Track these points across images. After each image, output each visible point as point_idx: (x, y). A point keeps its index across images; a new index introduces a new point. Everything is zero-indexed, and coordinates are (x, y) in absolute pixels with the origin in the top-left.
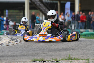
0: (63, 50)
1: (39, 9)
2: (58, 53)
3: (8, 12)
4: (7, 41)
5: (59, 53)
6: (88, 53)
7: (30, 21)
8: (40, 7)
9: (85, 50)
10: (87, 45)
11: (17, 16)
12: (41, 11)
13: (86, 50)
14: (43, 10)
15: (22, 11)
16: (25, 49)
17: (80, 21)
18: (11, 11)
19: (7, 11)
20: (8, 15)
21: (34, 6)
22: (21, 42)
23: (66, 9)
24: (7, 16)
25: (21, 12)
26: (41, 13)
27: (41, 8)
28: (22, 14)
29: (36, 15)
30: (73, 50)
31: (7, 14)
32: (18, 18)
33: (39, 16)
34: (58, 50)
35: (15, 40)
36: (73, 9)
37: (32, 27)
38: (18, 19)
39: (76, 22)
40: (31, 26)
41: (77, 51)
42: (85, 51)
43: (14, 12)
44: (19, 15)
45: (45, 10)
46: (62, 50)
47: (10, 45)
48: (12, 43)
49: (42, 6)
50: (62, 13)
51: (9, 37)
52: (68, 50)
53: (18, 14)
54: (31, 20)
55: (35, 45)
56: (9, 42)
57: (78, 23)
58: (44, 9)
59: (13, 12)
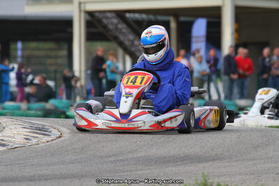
0: (185, 162)
1: (116, 39)
2: (170, 168)
3: (23, 49)
4: (18, 134)
5: (174, 169)
6: (260, 169)
7: (86, 74)
8: (117, 34)
9: (251, 160)
10: (258, 146)
11: (49, 61)
12: (121, 44)
13: (254, 160)
14: (127, 43)
15: (65, 46)
16: (73, 158)
17: (235, 77)
18: (33, 45)
19: (19, 45)
20: (23, 57)
21: (101, 30)
22: (60, 137)
23: (194, 40)
24: (19, 60)
25: (60, 49)
26: (120, 52)
27: (121, 38)
28: (64, 53)
29: (105, 57)
30: (214, 160)
31: (19, 53)
32: (51, 64)
33: (115, 60)
34: (169, 161)
35: (42, 130)
36: (214, 38)
37: (93, 91)
38: (52, 68)
39: (225, 78)
40: (91, 90)
41: (227, 164)
42: (249, 163)
43: (40, 48)
44: (57, 57)
45: (133, 41)
46: (183, 160)
47: (29, 144)
48: (34, 141)
49: (124, 31)
50: (182, 52)
51: (25, 122)
52: (199, 162)
53: (53, 53)
54: (89, 72)
55: (103, 147)
56: (25, 137)
57: (232, 81)
58: (129, 40)
59: (37, 49)
